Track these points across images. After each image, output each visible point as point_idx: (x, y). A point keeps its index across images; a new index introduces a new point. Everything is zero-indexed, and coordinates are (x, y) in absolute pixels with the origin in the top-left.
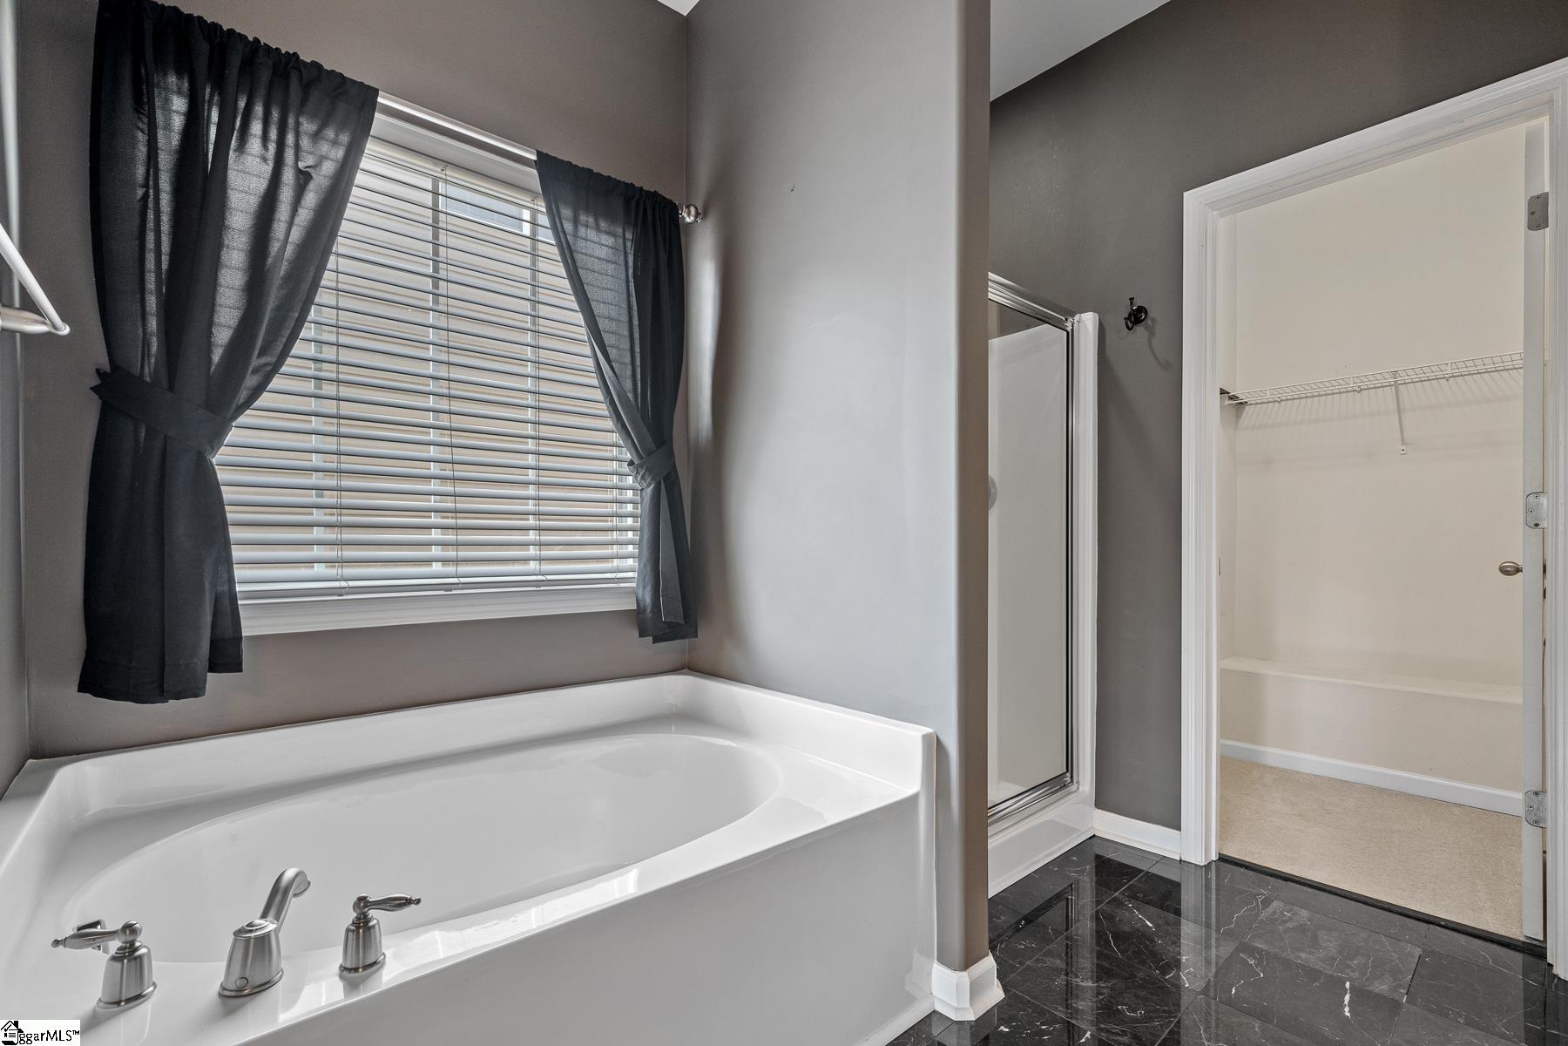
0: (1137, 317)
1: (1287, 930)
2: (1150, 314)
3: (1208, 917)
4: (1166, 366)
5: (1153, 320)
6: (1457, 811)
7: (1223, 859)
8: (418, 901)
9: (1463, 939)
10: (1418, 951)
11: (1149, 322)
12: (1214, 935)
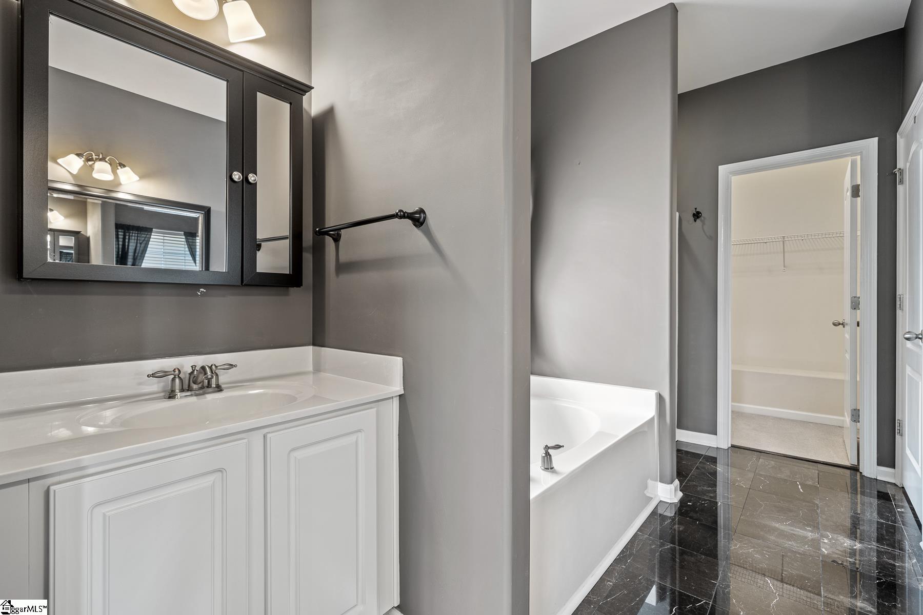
0: (697, 215)
1: (769, 468)
2: (703, 215)
3: (728, 464)
4: (710, 238)
5: (704, 218)
6: (811, 425)
7: (733, 446)
8: (563, 446)
9: (831, 468)
10: (817, 472)
11: (703, 219)
12: (730, 467)
